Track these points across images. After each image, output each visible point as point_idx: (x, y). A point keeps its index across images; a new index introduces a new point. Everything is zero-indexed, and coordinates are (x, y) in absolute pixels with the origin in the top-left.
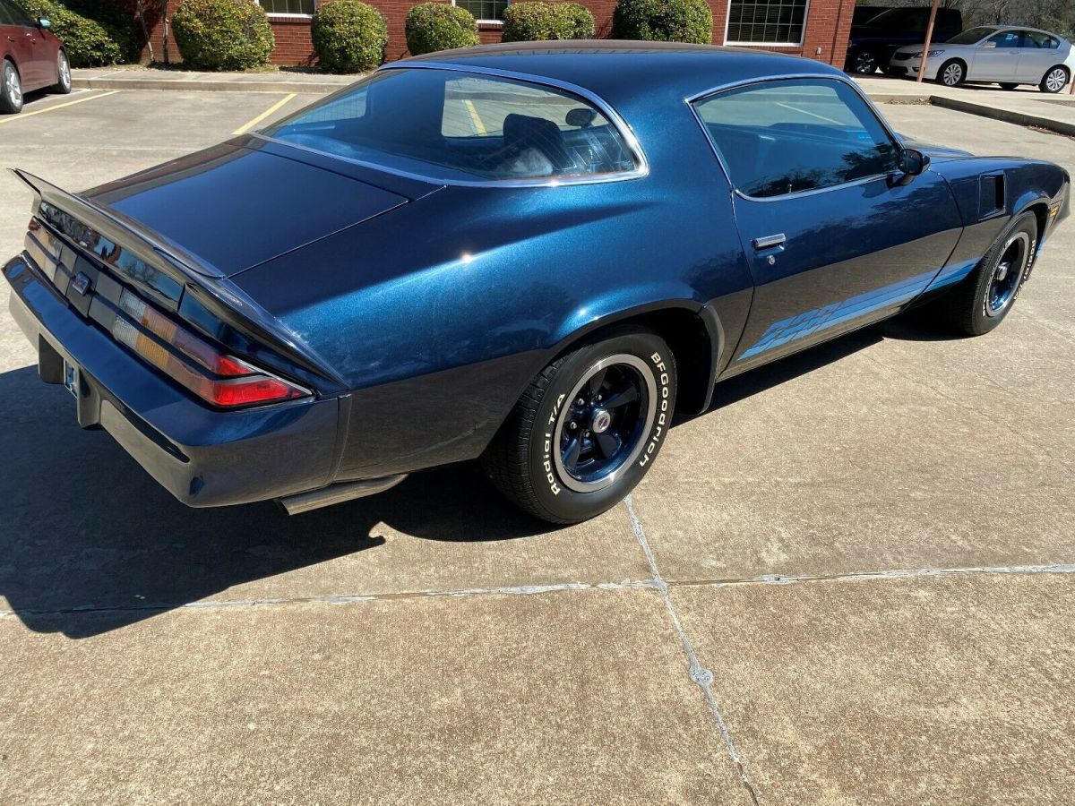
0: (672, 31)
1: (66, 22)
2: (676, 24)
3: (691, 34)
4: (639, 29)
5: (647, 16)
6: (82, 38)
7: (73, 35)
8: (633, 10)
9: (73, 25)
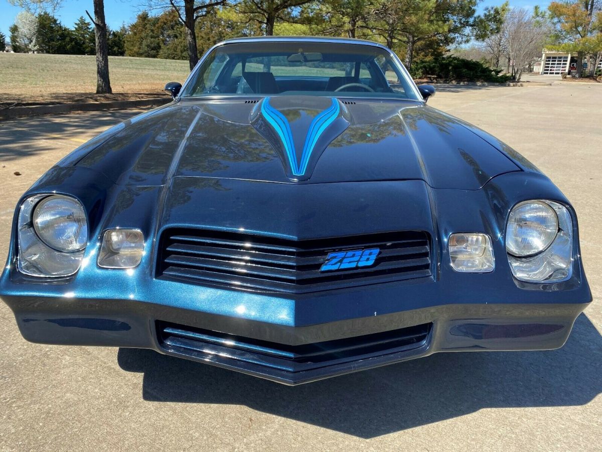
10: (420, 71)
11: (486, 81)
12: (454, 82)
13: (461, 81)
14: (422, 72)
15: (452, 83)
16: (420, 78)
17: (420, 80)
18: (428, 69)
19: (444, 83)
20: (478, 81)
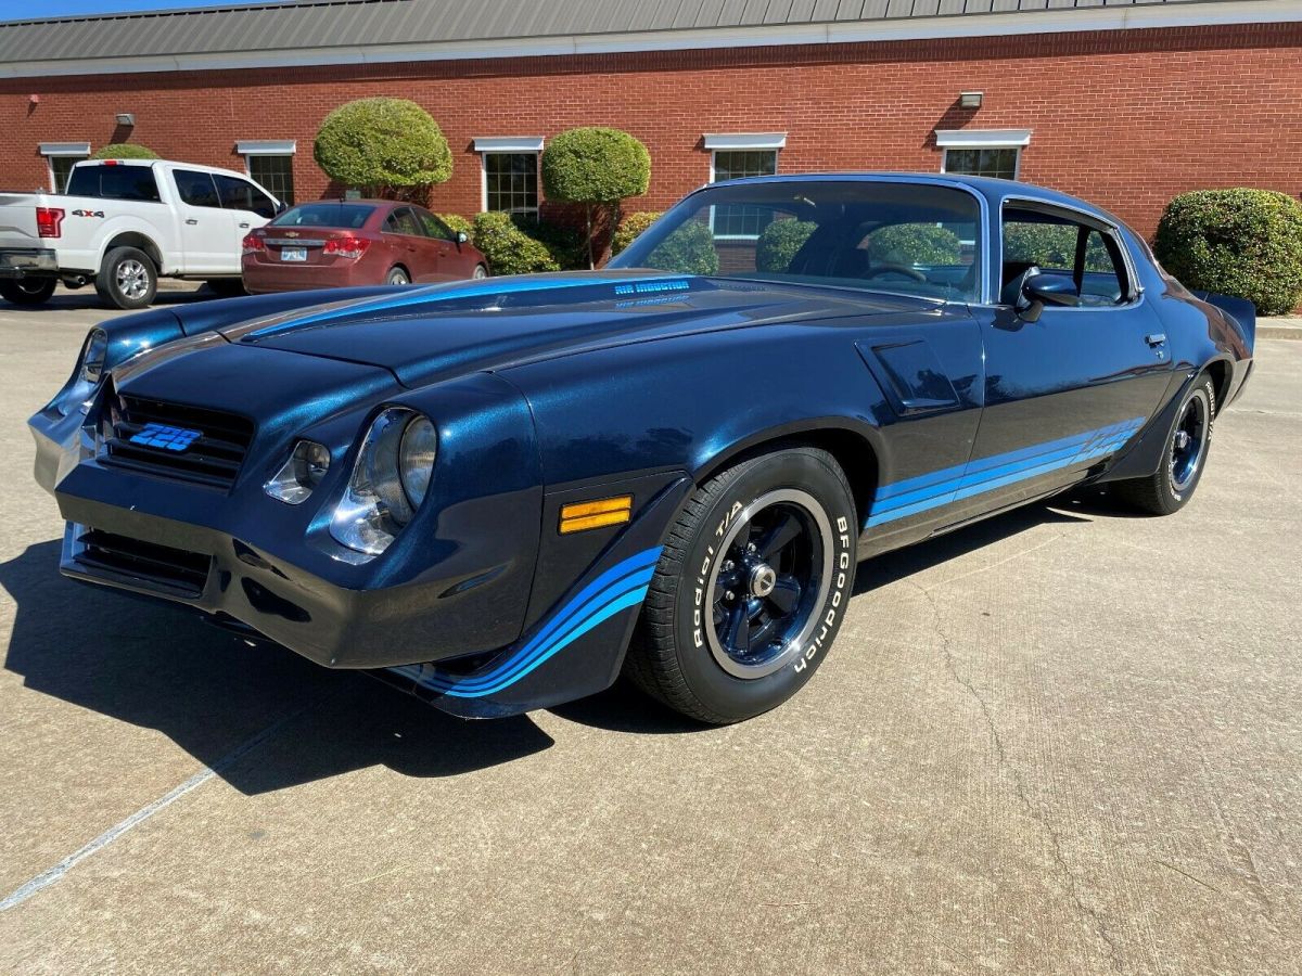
0: (1244, 248)
1: (512, 243)
2: (1251, 238)
3: (1275, 251)
4: (1192, 245)
5: (1205, 227)
6: (525, 259)
7: (517, 255)
8: (1184, 220)
9: (518, 245)
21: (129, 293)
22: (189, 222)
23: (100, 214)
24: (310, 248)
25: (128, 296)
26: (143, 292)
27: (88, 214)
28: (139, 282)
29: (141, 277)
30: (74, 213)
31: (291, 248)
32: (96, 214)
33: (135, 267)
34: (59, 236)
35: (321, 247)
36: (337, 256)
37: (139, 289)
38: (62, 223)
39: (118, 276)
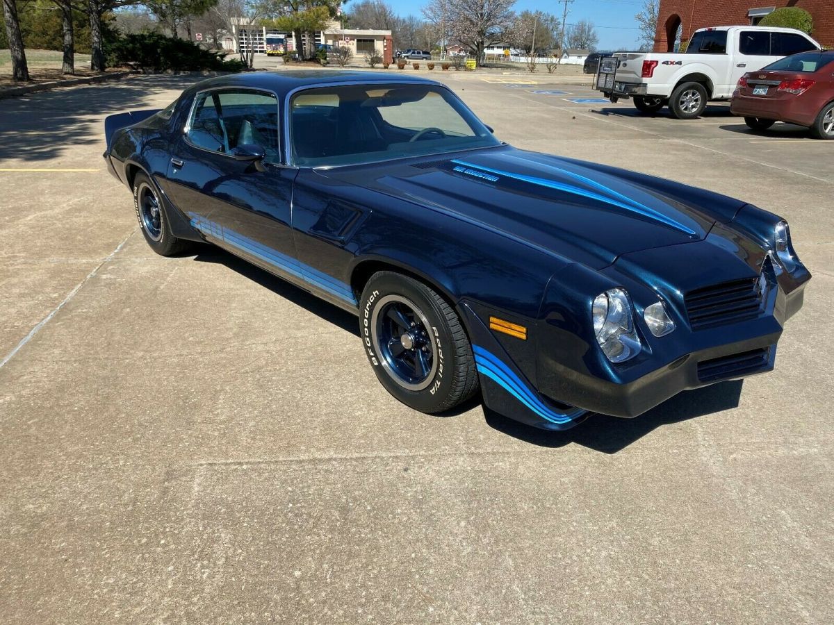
10: (114, 55)
11: (214, 70)
12: (169, 71)
13: (181, 70)
14: (117, 57)
15: (167, 72)
16: (114, 66)
17: (116, 69)
18: (125, 53)
19: (155, 73)
20: (203, 70)
21: (686, 109)
22: (739, 66)
23: (680, 63)
24: (771, 87)
25: (684, 111)
26: (694, 110)
27: (672, 63)
28: (694, 103)
29: (696, 100)
30: (664, 63)
31: (761, 86)
32: (677, 63)
33: (694, 94)
34: (651, 76)
35: (776, 86)
36: (785, 92)
37: (693, 107)
38: (655, 69)
39: (681, 99)
